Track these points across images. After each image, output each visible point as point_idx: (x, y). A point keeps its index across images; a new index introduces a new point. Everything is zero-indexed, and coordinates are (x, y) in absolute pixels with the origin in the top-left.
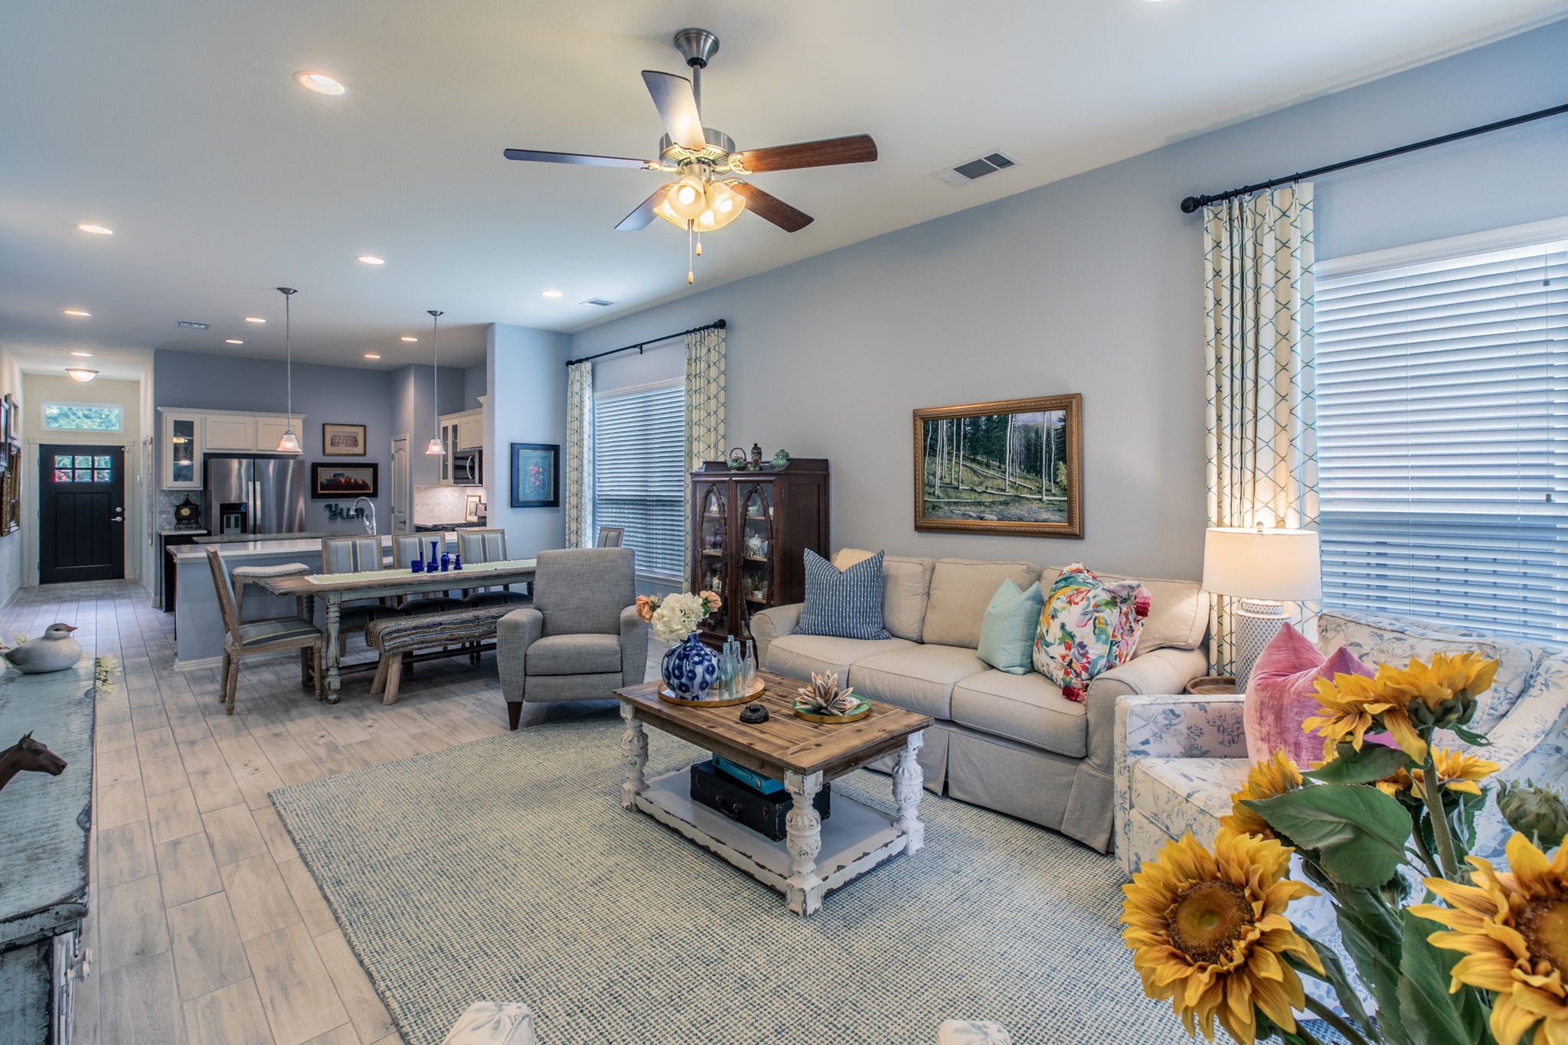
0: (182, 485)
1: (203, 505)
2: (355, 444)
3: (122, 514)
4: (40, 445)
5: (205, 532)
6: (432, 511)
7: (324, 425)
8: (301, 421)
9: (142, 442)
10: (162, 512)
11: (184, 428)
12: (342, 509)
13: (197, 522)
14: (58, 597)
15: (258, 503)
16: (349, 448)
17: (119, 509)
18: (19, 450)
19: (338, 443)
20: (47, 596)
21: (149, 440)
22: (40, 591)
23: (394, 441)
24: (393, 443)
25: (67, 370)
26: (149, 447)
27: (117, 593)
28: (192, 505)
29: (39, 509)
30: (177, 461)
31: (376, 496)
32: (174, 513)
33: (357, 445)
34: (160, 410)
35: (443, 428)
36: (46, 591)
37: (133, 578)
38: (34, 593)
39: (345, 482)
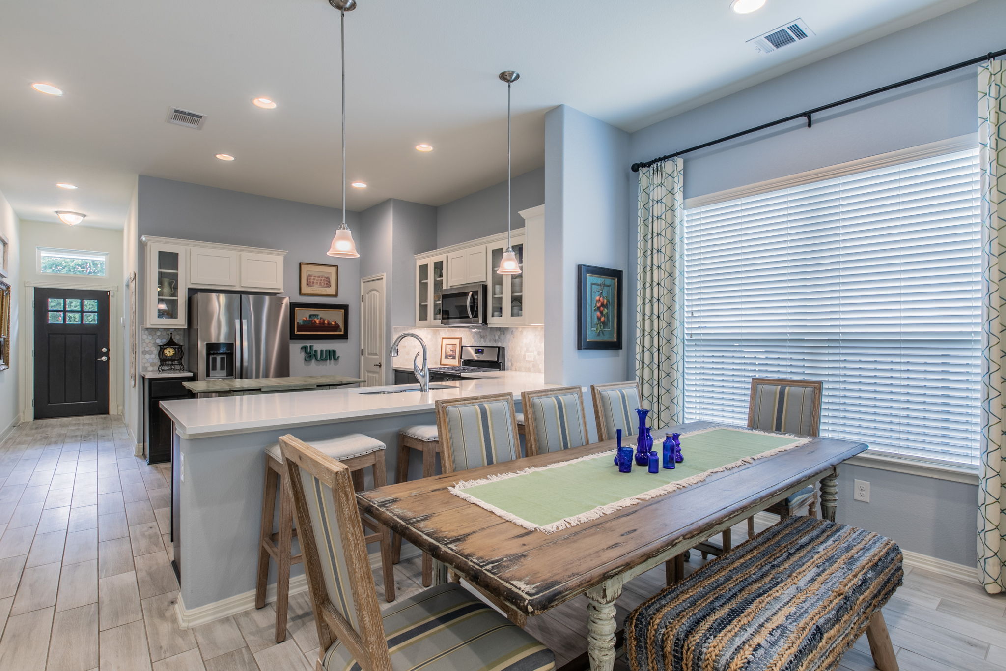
0: (167, 322)
1: (186, 345)
2: (328, 285)
3: (107, 354)
4: (35, 288)
5: (191, 374)
7: (300, 264)
8: (283, 257)
9: (125, 284)
10: (145, 353)
11: (169, 260)
12: (316, 351)
13: (181, 364)
14: (46, 438)
15: (245, 344)
16: (324, 289)
17: (104, 350)
18: (8, 288)
19: (313, 282)
20: (36, 436)
21: (132, 277)
22: (31, 429)
23: (364, 282)
24: (363, 284)
25: (57, 212)
26: (132, 285)
27: (100, 432)
28: (176, 344)
29: (33, 349)
30: (162, 296)
31: (347, 339)
32: (158, 353)
33: (330, 286)
34: (144, 238)
35: (420, 267)
36: (37, 428)
37: (116, 414)
38: (24, 432)
39: (320, 324)
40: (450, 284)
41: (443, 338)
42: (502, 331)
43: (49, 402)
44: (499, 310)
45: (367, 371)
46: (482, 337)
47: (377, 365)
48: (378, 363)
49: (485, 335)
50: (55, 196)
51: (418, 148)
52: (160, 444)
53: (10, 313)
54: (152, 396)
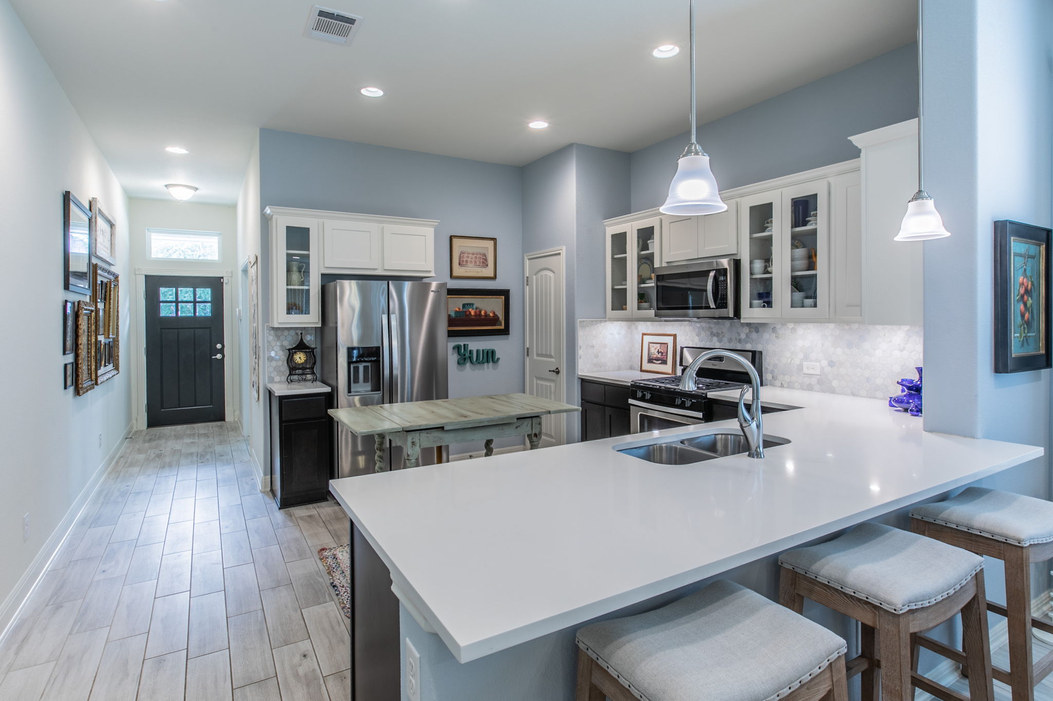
0: (297, 320)
1: (320, 348)
2: (485, 264)
3: (221, 351)
4: (147, 277)
5: (328, 389)
6: (597, 356)
7: (451, 238)
8: (432, 229)
9: (240, 269)
10: (270, 359)
11: (298, 237)
12: (471, 352)
13: (313, 373)
14: (159, 456)
15: (395, 344)
16: (479, 269)
17: (219, 346)
18: (116, 277)
19: (467, 261)
20: (149, 452)
21: (253, 260)
22: (145, 441)
23: (529, 259)
24: (527, 262)
25: (166, 186)
26: (252, 271)
27: (218, 449)
28: (308, 348)
29: (145, 346)
30: (291, 285)
31: (509, 334)
32: (286, 359)
33: (487, 265)
34: (268, 210)
35: (613, 236)
36: (150, 440)
37: (233, 420)
38: (137, 446)
39: (476, 315)
40: (665, 259)
41: (644, 334)
42: (756, 328)
43: (162, 407)
44: (765, 296)
45: (536, 378)
46: (713, 335)
47: (553, 371)
48: (554, 369)
49: (720, 332)
50: (163, 164)
51: (656, 53)
52: (293, 484)
53: (119, 307)
54: (283, 419)
